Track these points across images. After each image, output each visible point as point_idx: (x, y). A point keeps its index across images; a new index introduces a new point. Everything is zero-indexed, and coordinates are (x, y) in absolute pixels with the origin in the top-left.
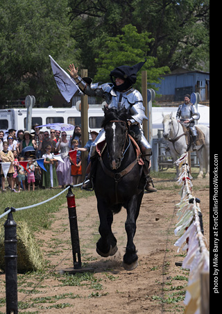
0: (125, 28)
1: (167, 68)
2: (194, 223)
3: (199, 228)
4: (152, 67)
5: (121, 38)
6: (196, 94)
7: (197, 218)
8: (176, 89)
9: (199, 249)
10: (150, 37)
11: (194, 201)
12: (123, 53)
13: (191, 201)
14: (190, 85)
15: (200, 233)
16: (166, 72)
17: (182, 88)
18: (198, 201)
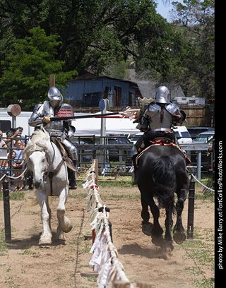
0: (33, 30)
1: (75, 72)
2: (105, 233)
3: (109, 238)
4: (60, 70)
5: (29, 41)
6: (105, 100)
7: (107, 228)
8: (84, 94)
9: (110, 259)
10: (58, 40)
11: (104, 210)
12: (30, 56)
13: (101, 210)
14: (99, 91)
15: (110, 243)
16: (74, 77)
17: (90, 94)
18: (108, 210)
